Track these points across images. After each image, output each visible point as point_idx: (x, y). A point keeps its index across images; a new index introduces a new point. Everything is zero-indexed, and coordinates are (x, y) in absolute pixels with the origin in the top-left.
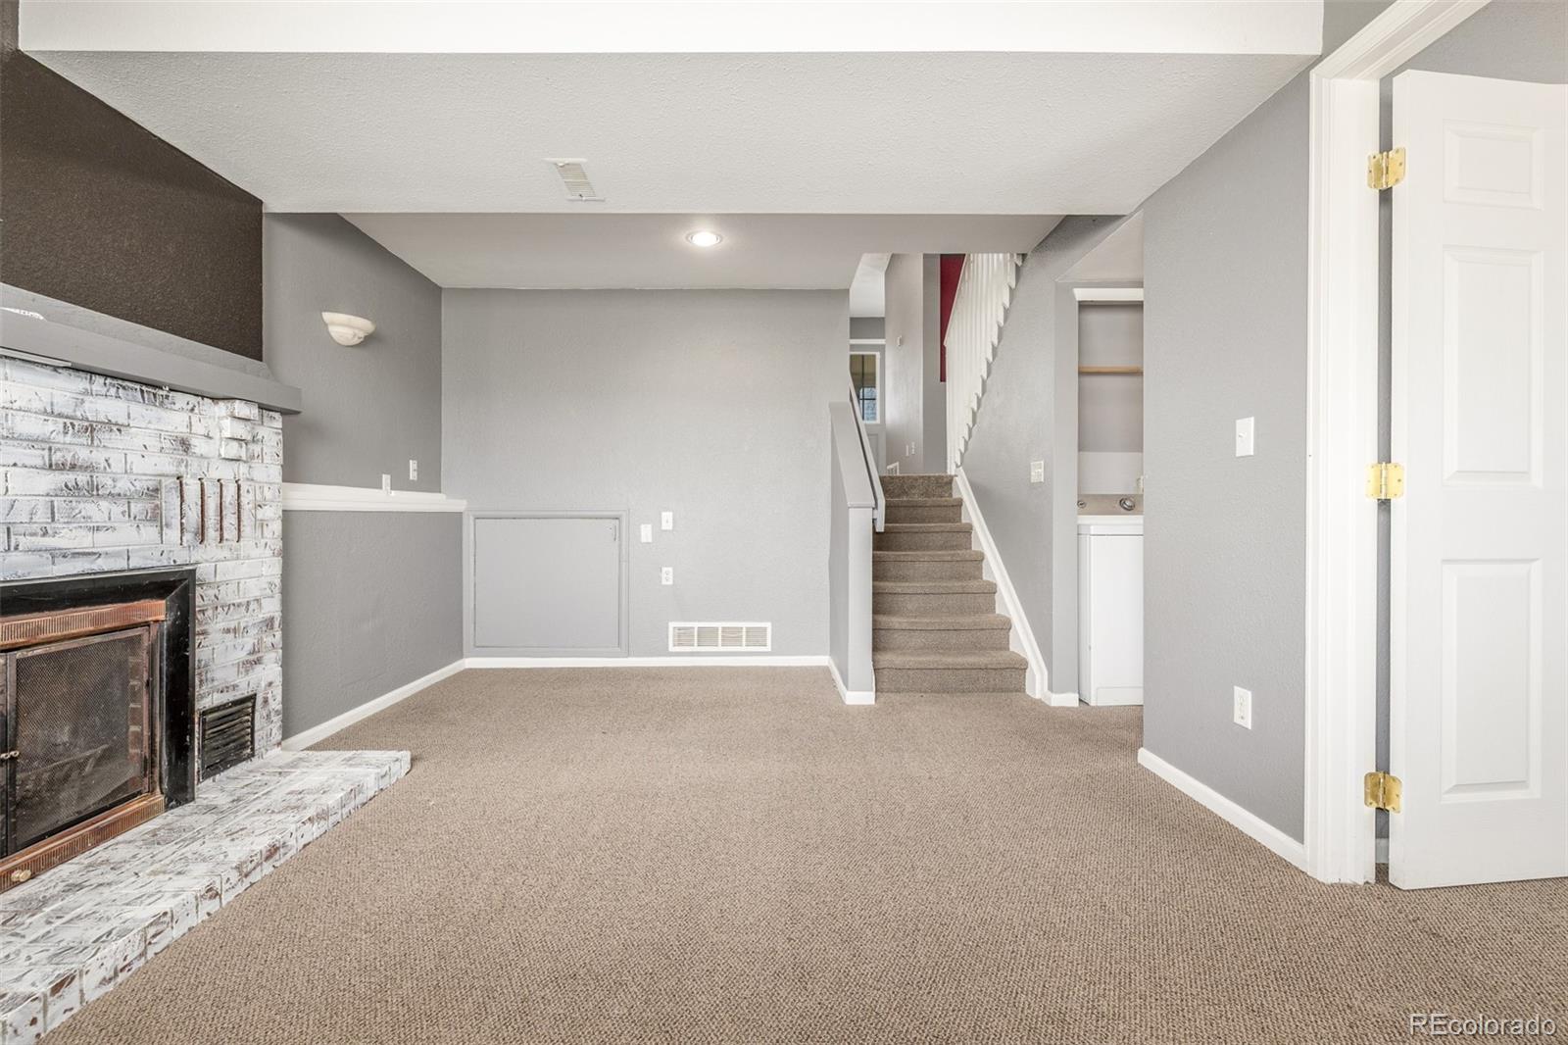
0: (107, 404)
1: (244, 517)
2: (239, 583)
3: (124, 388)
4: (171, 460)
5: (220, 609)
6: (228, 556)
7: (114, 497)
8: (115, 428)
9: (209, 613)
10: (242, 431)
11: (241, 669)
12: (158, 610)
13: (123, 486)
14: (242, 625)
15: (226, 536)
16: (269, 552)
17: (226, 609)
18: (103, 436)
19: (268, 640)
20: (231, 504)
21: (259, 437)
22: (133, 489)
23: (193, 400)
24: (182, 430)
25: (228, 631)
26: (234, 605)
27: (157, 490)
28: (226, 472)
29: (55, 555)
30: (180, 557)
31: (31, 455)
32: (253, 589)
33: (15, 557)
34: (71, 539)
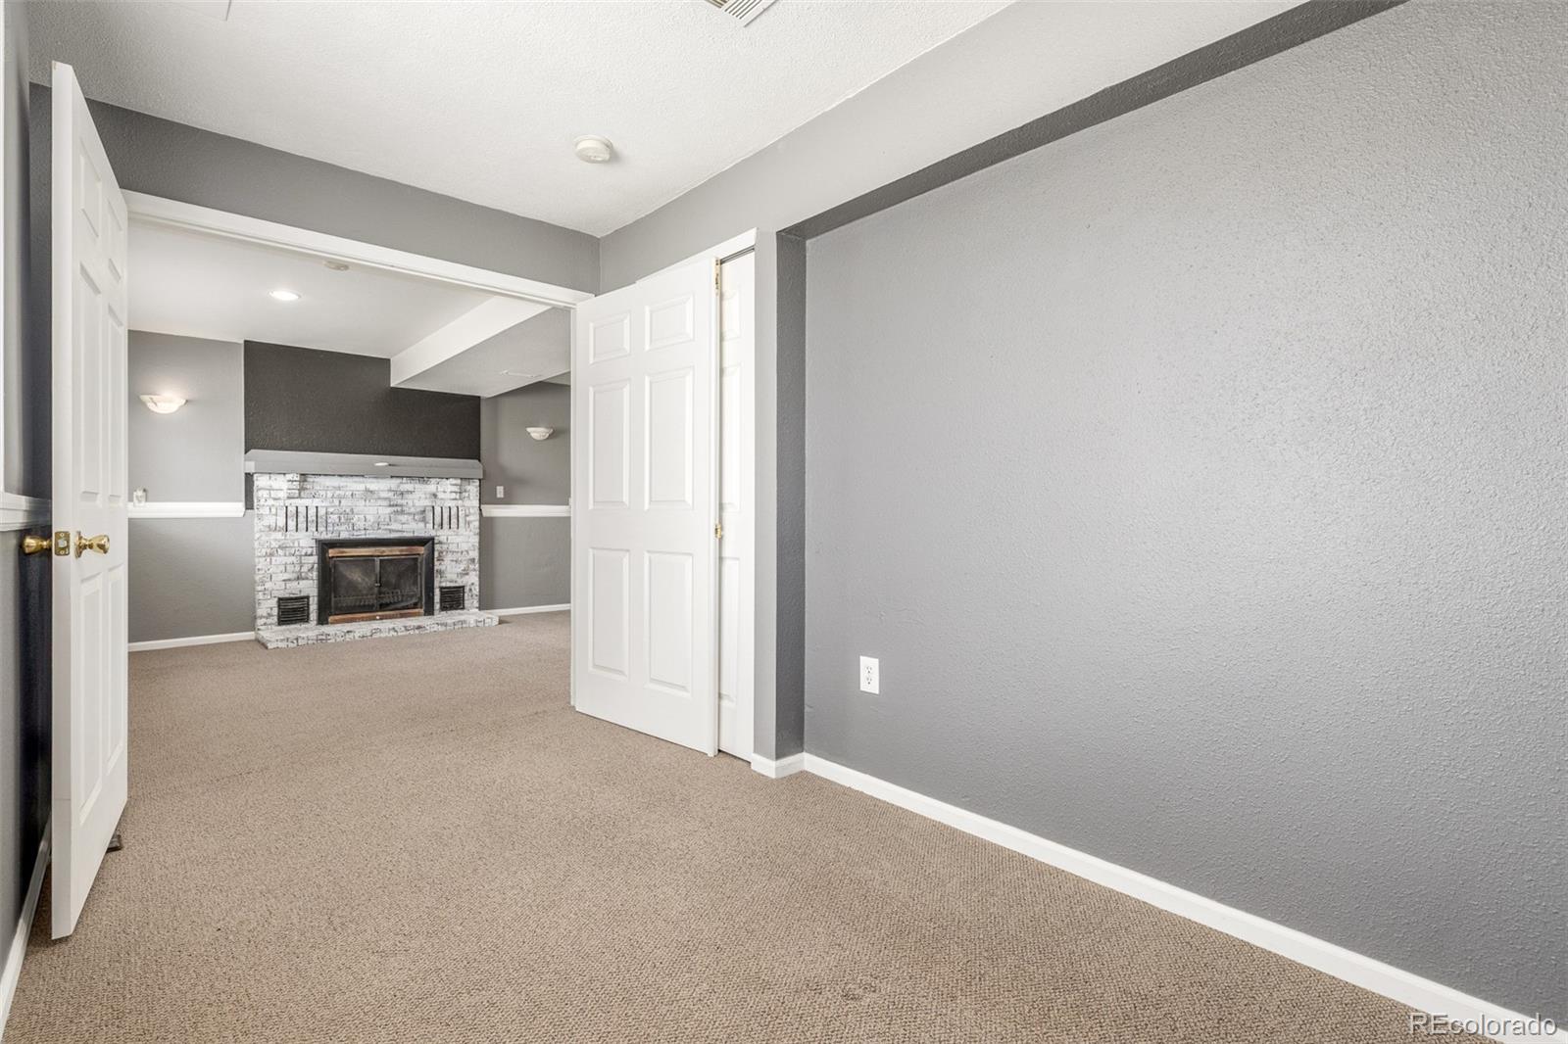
0: (407, 486)
1: (460, 520)
2: (457, 544)
3: (412, 480)
4: (429, 501)
5: (449, 553)
6: (451, 534)
7: (409, 514)
8: (409, 493)
9: (444, 553)
10: (456, 489)
11: (458, 576)
12: (422, 550)
13: (412, 510)
14: (458, 560)
15: (451, 527)
16: (472, 533)
18: (406, 496)
19: (472, 567)
20: (454, 515)
21: (467, 490)
22: (415, 511)
23: (438, 480)
24: (435, 490)
25: (452, 561)
26: (454, 552)
27: (424, 511)
28: (452, 504)
29: (391, 531)
30: (432, 533)
31: (386, 503)
32: (464, 547)
33: (380, 531)
34: (394, 526)
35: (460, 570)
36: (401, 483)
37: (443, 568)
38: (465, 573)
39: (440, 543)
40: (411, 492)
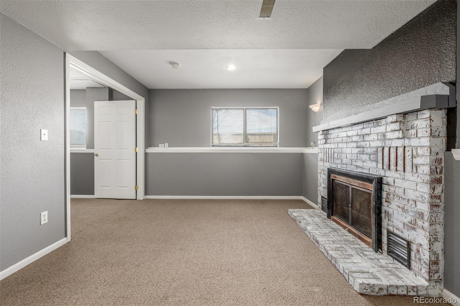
1: (406, 164)
2: (404, 189)
3: (369, 123)
4: (380, 142)
5: (396, 197)
6: (399, 177)
7: (367, 154)
8: (367, 135)
9: (392, 196)
11: (405, 227)
14: (406, 208)
15: (398, 169)
17: (398, 198)
18: (365, 138)
19: (420, 223)
20: (400, 156)
21: (415, 125)
22: (371, 151)
24: (384, 131)
25: (399, 207)
26: (402, 197)
27: (377, 152)
28: (399, 143)
29: (357, 167)
30: (382, 173)
31: (354, 145)
32: (411, 195)
33: (352, 166)
34: (359, 164)
35: (406, 221)
36: (363, 128)
37: (391, 211)
38: (412, 226)
39: (388, 184)
40: (368, 135)
